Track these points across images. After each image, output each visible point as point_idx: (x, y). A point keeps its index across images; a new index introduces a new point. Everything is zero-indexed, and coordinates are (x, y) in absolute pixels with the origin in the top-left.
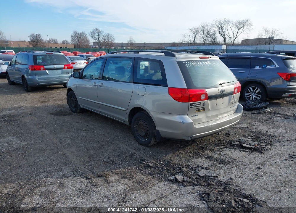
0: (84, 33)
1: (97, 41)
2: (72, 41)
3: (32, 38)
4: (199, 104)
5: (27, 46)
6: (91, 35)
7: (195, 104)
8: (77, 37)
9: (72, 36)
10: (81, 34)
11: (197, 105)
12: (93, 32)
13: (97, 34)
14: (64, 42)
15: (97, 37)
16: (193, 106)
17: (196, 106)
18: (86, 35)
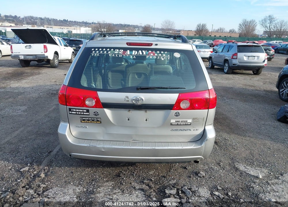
0: (255, 21)
1: (267, 29)
2: (239, 29)
3: (198, 28)
4: (85, 111)
5: (195, 35)
6: (261, 23)
7: (78, 110)
8: (246, 26)
9: (240, 25)
10: (250, 22)
11: (81, 112)
12: (265, 20)
13: (268, 21)
14: (232, 31)
15: (268, 25)
16: (75, 113)
17: (79, 113)
18: (256, 23)
